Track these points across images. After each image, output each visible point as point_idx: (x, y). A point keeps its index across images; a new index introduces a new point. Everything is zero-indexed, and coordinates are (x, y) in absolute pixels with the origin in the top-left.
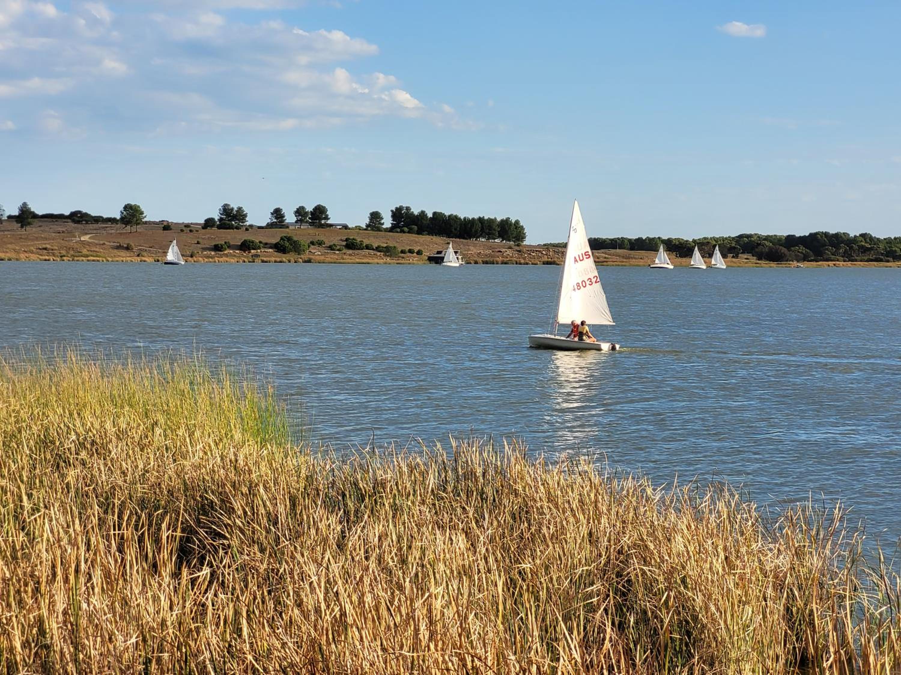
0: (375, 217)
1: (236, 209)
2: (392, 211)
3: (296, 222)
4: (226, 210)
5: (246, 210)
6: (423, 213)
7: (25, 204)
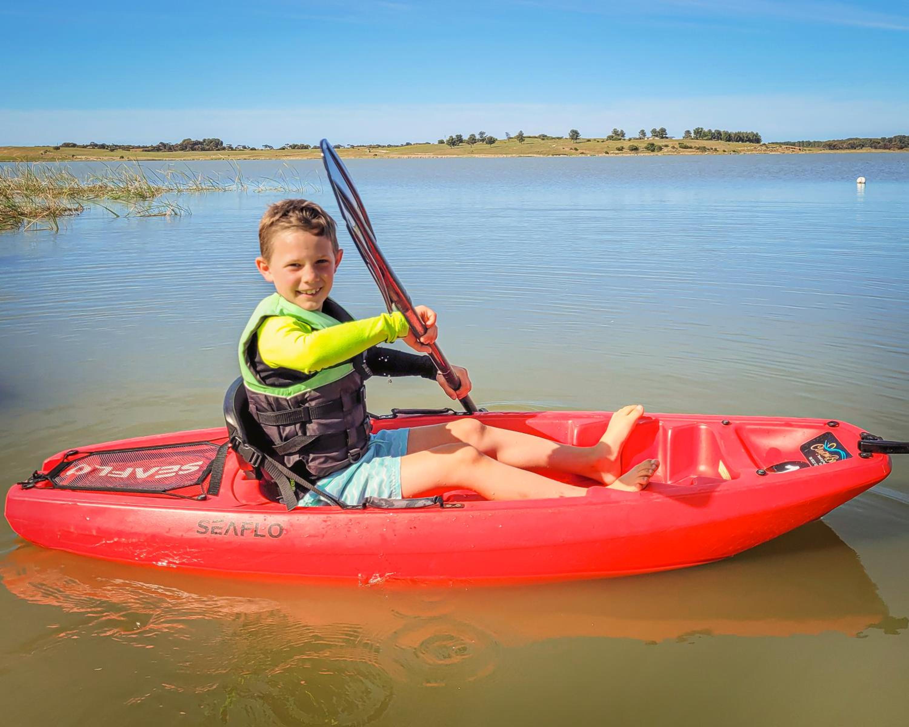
0: (688, 132)
1: (620, 131)
2: (694, 130)
3: (652, 136)
4: (615, 132)
5: (625, 131)
6: (710, 131)
7: (521, 131)
